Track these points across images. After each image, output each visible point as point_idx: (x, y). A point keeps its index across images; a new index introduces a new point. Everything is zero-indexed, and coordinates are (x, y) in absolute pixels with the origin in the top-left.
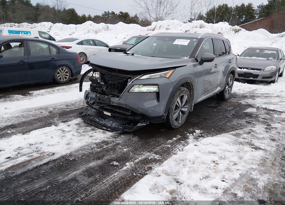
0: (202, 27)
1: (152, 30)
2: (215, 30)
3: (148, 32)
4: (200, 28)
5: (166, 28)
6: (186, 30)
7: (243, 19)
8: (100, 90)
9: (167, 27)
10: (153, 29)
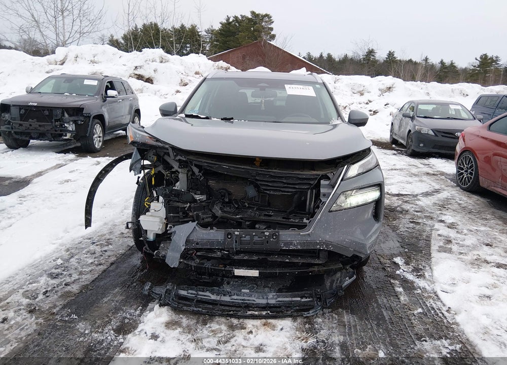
0: (164, 61)
1: (58, 63)
2: (188, 68)
3: (52, 67)
4: (161, 62)
5: (90, 59)
6: (136, 66)
7: (186, 50)
8: (207, 218)
9: (93, 59)
10: (62, 62)
